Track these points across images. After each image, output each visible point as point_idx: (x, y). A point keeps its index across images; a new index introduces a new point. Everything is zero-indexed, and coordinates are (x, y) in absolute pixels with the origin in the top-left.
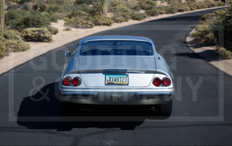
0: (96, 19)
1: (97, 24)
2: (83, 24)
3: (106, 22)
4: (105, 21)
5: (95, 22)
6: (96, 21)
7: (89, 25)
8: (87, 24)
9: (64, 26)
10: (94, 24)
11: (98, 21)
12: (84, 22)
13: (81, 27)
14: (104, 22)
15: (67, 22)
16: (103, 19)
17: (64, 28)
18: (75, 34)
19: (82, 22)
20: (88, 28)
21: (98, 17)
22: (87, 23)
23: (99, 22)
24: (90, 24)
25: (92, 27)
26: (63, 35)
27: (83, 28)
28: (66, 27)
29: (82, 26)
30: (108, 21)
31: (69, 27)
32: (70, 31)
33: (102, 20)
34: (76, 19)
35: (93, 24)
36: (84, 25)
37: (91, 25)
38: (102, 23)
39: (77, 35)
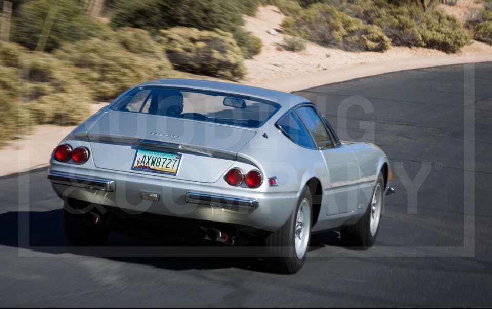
0: (400, 22)
1: (403, 39)
2: (352, 33)
3: (439, 37)
4: (438, 31)
5: (396, 32)
6: (402, 27)
7: (372, 40)
8: (364, 37)
9: (278, 31)
10: (389, 37)
11: (410, 27)
12: (354, 27)
13: (341, 44)
14: (429, 35)
15: (291, 19)
16: (428, 23)
17: (280, 39)
18: (319, 66)
19: (346, 25)
20: (367, 49)
21: (411, 14)
22: (366, 32)
23: (413, 33)
24: (376, 36)
25: (381, 48)
26: (275, 65)
27: (348, 47)
28: (290, 37)
29: (345, 41)
30: (447, 34)
31: (298, 39)
32: (303, 52)
33: (424, 25)
34: (328, 13)
35: (386, 38)
36: (356, 38)
37: (380, 40)
38: (424, 38)
39: (325, 69)
